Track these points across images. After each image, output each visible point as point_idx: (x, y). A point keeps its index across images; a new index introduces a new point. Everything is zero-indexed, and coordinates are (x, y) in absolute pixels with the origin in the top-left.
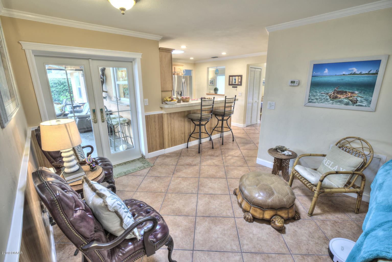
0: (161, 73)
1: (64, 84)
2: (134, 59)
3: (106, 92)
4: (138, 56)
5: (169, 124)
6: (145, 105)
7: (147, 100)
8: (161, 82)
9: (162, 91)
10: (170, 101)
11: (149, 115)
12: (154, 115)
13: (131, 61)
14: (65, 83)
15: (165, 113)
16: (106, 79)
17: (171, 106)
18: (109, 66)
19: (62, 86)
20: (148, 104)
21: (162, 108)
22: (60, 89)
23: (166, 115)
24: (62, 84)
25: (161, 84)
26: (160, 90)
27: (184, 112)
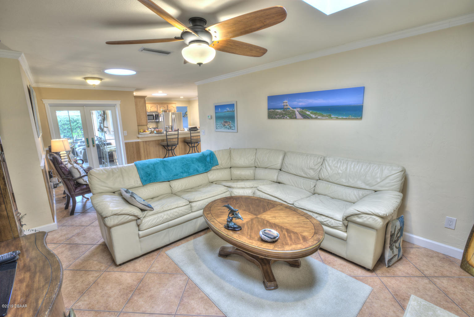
0: (137, 113)
1: (77, 122)
2: (116, 105)
3: (107, 127)
4: (118, 103)
5: (145, 149)
6: (125, 135)
7: (126, 132)
8: (137, 119)
9: (138, 126)
10: (142, 132)
11: (128, 142)
12: (132, 142)
13: (114, 106)
14: (78, 120)
15: (141, 141)
16: (107, 117)
17: (143, 136)
18: (108, 110)
19: (75, 123)
20: (127, 135)
21: (138, 138)
22: (73, 126)
23: (142, 143)
24: (75, 121)
25: (137, 121)
26: (137, 124)
27: (158, 140)
